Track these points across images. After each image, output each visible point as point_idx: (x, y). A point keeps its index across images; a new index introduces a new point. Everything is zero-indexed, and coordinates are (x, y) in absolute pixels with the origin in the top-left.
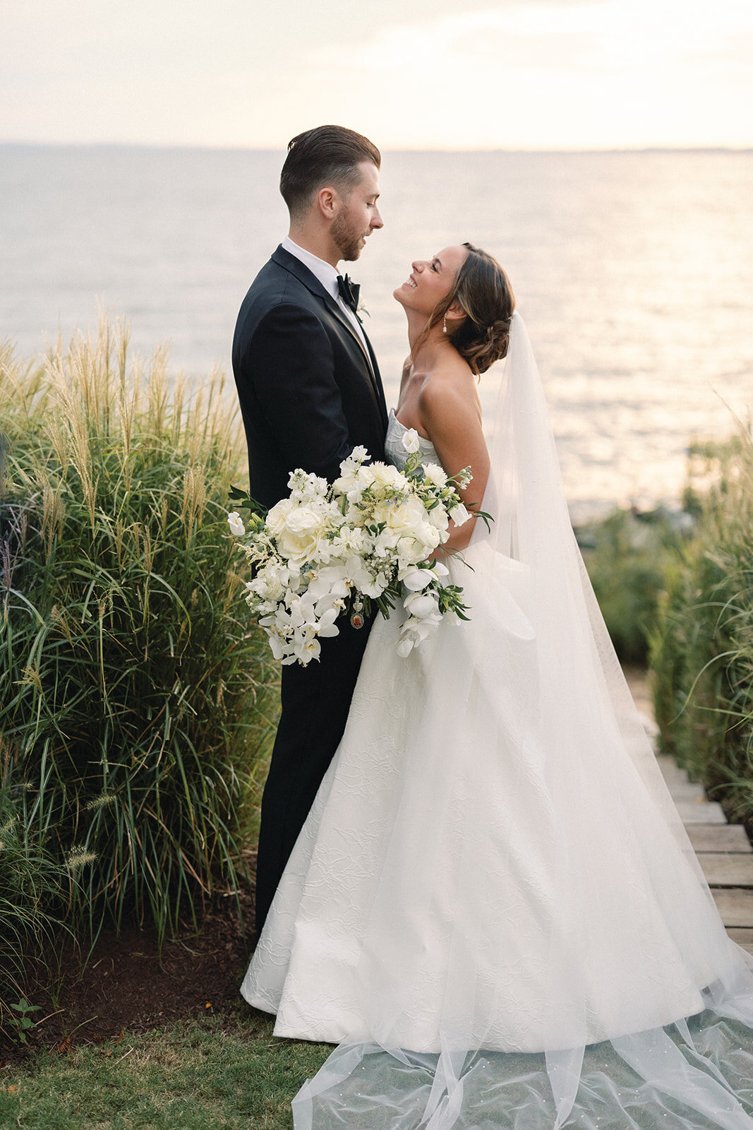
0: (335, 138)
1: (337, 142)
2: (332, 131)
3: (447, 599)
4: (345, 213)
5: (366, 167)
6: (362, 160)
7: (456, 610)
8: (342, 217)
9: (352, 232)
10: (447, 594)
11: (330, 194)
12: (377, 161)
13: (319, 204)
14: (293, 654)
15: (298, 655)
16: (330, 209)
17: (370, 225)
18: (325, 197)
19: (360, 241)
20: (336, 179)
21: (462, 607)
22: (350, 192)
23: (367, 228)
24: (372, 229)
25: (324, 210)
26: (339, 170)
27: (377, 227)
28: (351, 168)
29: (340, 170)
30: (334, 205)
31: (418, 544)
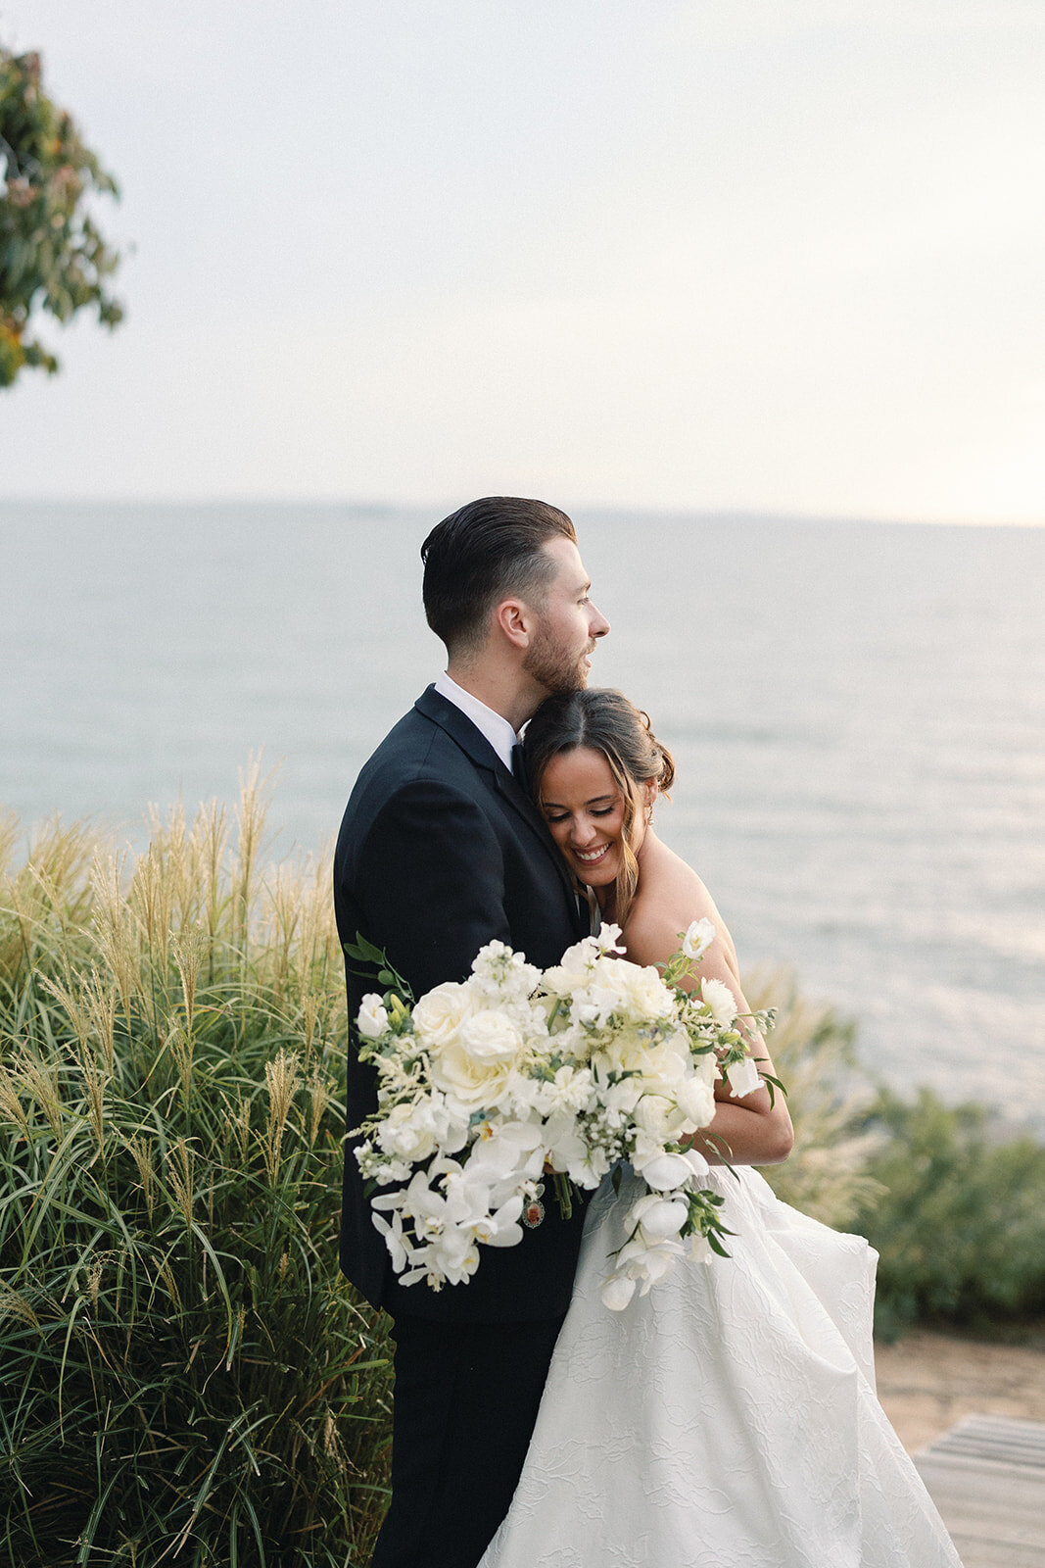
0: (494, 518)
1: (499, 525)
2: (484, 509)
3: (701, 1212)
4: (546, 630)
5: (555, 547)
6: (546, 537)
7: (710, 1235)
8: (543, 639)
9: (563, 656)
10: (701, 1205)
11: (514, 609)
12: (568, 532)
13: (502, 630)
14: (424, 1266)
15: (430, 1268)
16: (521, 632)
17: (590, 635)
18: (510, 616)
19: (582, 666)
20: (516, 582)
21: (721, 1229)
22: (545, 594)
23: (587, 640)
24: (594, 640)
25: (511, 635)
26: (517, 565)
27: (601, 633)
28: (533, 558)
29: (518, 567)
30: (526, 624)
31: (676, 1110)
